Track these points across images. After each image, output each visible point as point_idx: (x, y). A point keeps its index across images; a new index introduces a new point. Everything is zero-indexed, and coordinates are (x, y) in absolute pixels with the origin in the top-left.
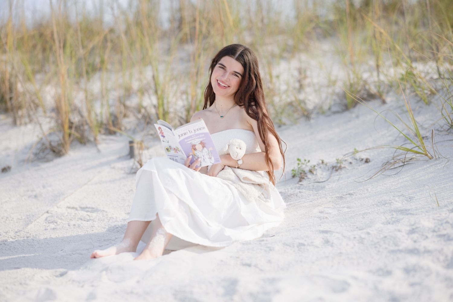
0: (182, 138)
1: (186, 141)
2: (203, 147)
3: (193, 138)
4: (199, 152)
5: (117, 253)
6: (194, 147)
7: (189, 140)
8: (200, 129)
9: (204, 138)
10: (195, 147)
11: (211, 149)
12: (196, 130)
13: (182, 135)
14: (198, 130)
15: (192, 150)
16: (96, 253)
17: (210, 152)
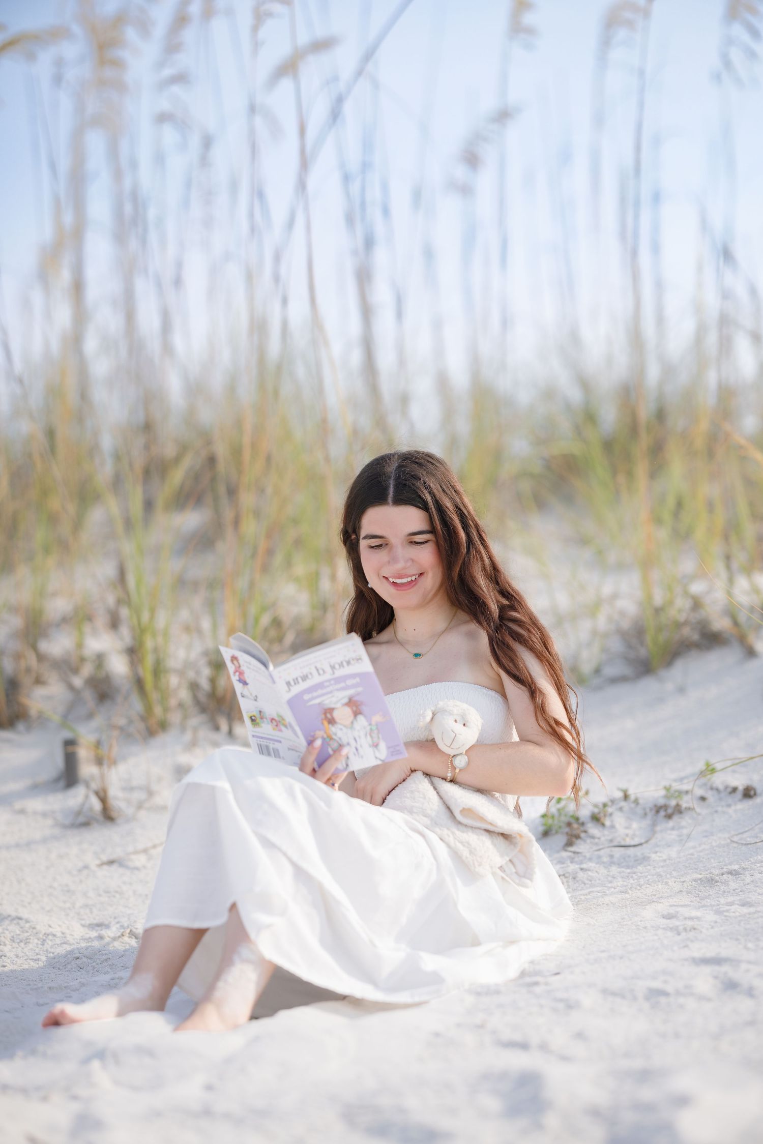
0: (296, 690)
1: (306, 697)
2: (356, 714)
3: (329, 689)
4: (344, 728)
5: (121, 1013)
6: (328, 715)
7: (315, 694)
8: (348, 663)
9: (360, 689)
10: (331, 715)
11: (377, 718)
12: (337, 666)
13: (296, 681)
14: (341, 665)
15: (322, 724)
16: (63, 1013)
17: (374, 728)
